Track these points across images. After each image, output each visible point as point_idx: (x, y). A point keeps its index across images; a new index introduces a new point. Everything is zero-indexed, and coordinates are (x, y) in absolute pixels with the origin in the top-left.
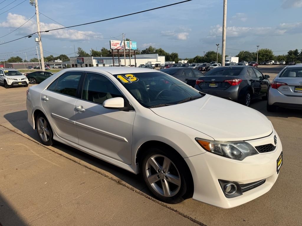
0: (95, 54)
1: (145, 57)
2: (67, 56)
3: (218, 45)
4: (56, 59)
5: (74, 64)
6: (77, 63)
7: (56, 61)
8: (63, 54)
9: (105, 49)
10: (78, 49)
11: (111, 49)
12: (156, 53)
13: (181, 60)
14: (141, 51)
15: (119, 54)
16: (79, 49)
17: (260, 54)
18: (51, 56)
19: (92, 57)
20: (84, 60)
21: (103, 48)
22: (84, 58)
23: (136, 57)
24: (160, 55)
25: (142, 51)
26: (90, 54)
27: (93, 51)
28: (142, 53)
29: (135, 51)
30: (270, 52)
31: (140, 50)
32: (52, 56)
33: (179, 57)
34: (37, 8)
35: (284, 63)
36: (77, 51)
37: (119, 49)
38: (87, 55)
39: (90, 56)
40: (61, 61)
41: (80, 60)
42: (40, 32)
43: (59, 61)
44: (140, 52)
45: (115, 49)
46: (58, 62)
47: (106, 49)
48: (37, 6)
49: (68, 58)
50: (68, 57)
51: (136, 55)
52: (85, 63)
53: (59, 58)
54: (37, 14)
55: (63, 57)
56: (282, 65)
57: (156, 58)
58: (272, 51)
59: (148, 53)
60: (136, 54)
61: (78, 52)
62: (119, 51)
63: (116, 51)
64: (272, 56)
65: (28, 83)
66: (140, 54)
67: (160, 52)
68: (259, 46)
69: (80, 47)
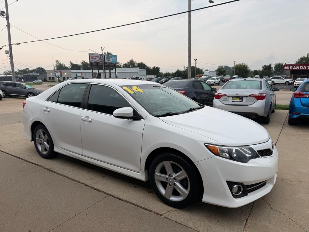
0: (74, 67)
2: (45, 69)
3: (196, 60)
5: (51, 78)
6: (54, 76)
7: (31, 74)
8: (40, 67)
9: (84, 62)
10: (56, 62)
11: (90, 62)
12: (137, 67)
15: (99, 67)
16: (58, 62)
19: (71, 70)
20: (62, 73)
22: (62, 71)
23: (117, 71)
24: (141, 69)
25: (124, 64)
26: (69, 67)
27: (72, 64)
28: (123, 67)
29: (115, 64)
30: (247, 66)
31: (121, 64)
32: (28, 69)
35: (259, 77)
36: (55, 64)
37: (99, 63)
38: (66, 68)
39: (68, 69)
40: (37, 74)
41: (58, 73)
43: (35, 74)
44: (121, 66)
45: (94, 63)
46: (33, 75)
49: (45, 71)
51: (117, 69)
52: (63, 76)
55: (40, 71)
59: (129, 67)
61: (57, 65)
62: (99, 64)
63: (96, 64)
64: (249, 71)
65: (3, 96)
66: (121, 67)
67: (142, 66)
68: (235, 61)
69: (59, 60)
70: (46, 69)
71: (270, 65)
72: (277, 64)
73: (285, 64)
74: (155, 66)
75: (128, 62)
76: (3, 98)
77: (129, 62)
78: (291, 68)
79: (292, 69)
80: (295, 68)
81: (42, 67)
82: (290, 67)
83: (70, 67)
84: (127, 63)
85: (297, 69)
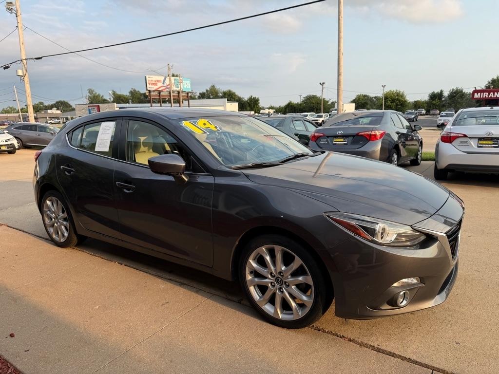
0: (119, 99)
1: (206, 103)
2: (69, 102)
4: (51, 107)
7: (49, 111)
8: (62, 100)
9: (135, 90)
10: (88, 91)
11: (147, 90)
12: (222, 97)
13: (263, 109)
14: (198, 94)
15: (161, 98)
16: (91, 91)
17: (387, 98)
18: (40, 103)
19: (115, 104)
20: (101, 110)
21: (132, 89)
22: (99, 105)
23: (190, 104)
24: (230, 101)
25: (200, 94)
26: (109, 100)
27: (114, 93)
28: (199, 98)
29: (188, 93)
30: (402, 96)
31: (196, 93)
32: (42, 103)
33: (261, 104)
34: (19, 19)
35: (424, 112)
36: (87, 94)
37: (162, 91)
38: (105, 101)
39: (109, 102)
40: (59, 112)
41: (94, 109)
42: (26, 59)
43: (55, 111)
44: (195, 96)
45: (154, 91)
46: (53, 113)
47: (137, 90)
48: (19, 14)
49: (71, 106)
51: (190, 101)
53: (56, 107)
54: (19, 28)
55: (63, 106)
56: (421, 115)
57: (224, 105)
58: (405, 94)
59: (209, 98)
60: (190, 99)
61: (89, 97)
62: (162, 94)
63: (156, 93)
64: (406, 101)
65: (17, 147)
66: (196, 99)
67: (230, 96)
68: (385, 86)
69: (93, 88)
70: (73, 104)
71: (442, 92)
72: (453, 90)
73: (475, 89)
74: (252, 96)
75: (207, 91)
76: (17, 151)
77: (209, 89)
78: (485, 95)
81: (66, 100)
83: (112, 99)
84: (205, 91)
85: (495, 96)
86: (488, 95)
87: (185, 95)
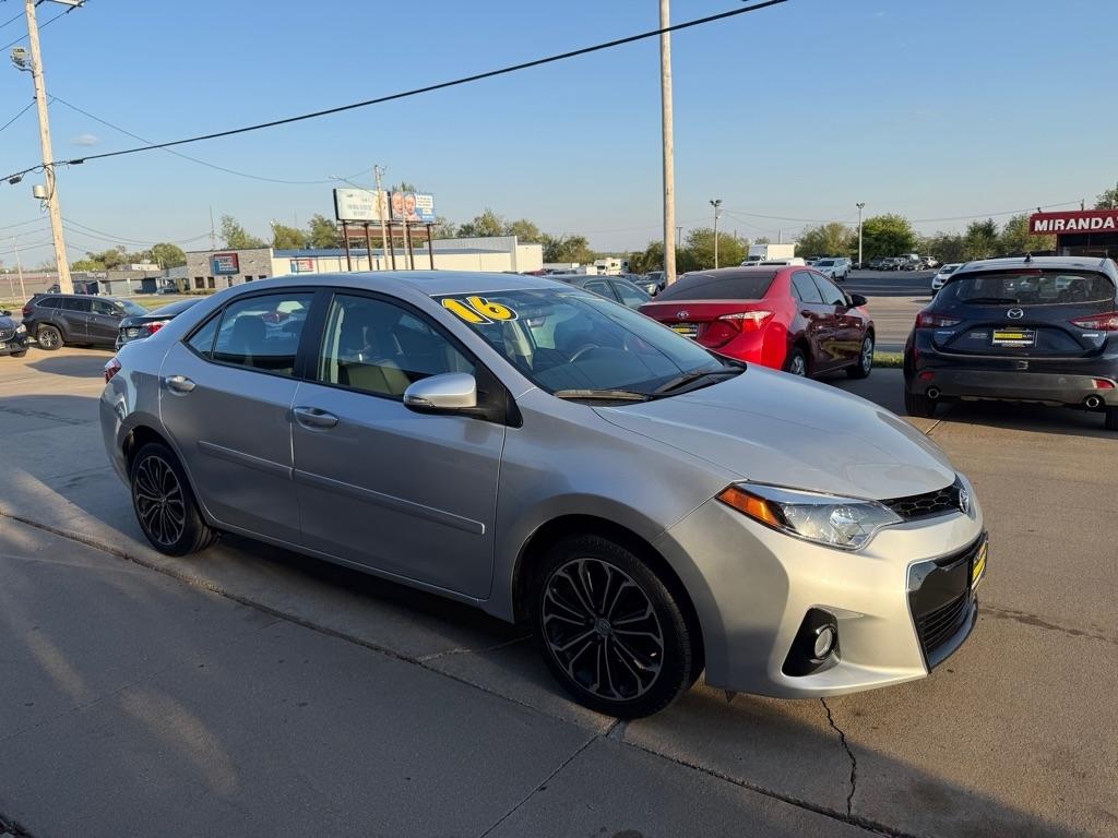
0: (287, 243)
1: (470, 247)
2: (179, 246)
4: (137, 259)
5: (202, 279)
6: (213, 274)
7: (135, 267)
8: (166, 243)
9: (321, 220)
10: (221, 222)
11: (338, 218)
12: (511, 232)
13: (601, 257)
14: (458, 227)
15: (370, 236)
16: (227, 221)
17: (869, 232)
18: (119, 247)
19: (272, 250)
20: (240, 263)
21: (316, 215)
22: (240, 253)
23: (434, 248)
24: (524, 241)
25: (461, 226)
27: (277, 228)
28: (460, 235)
29: (428, 226)
31: (452, 225)
32: (122, 249)
34: (40, 81)
36: (219, 230)
37: (371, 222)
38: (254, 245)
39: (262, 248)
40: (154, 268)
41: (226, 260)
42: (52, 164)
43: (146, 266)
44: (450, 232)
45: (354, 222)
46: (142, 270)
47: (324, 218)
48: (38, 71)
49: (181, 255)
50: (184, 251)
51: (433, 243)
52: (244, 272)
53: (149, 258)
54: (39, 100)
55: (170, 257)
57: (510, 250)
58: (909, 219)
59: (481, 235)
60: (436, 239)
61: (224, 232)
62: (371, 227)
63: (359, 226)
64: (910, 237)
66: (451, 237)
67: (524, 230)
68: (863, 205)
69: (231, 215)
70: (185, 248)
73: (1037, 212)
75: (477, 220)
78: (1060, 224)
79: (1062, 228)
80: (1072, 224)
82: (1057, 221)
83: (272, 240)
85: (1080, 228)
86: (1065, 225)
87: (422, 229)
